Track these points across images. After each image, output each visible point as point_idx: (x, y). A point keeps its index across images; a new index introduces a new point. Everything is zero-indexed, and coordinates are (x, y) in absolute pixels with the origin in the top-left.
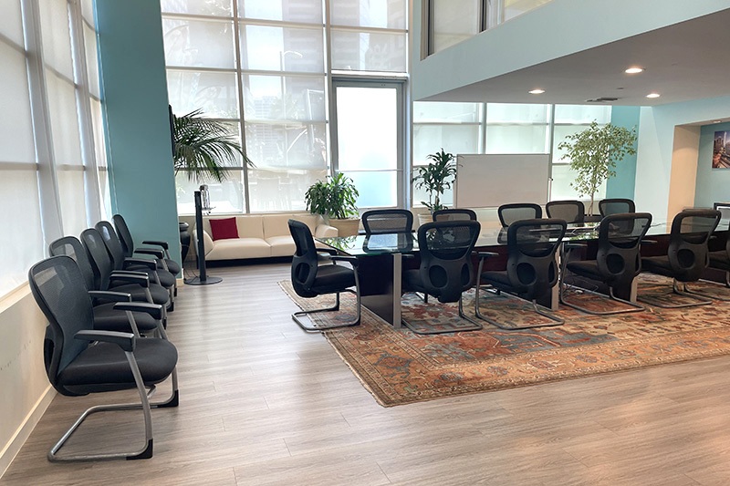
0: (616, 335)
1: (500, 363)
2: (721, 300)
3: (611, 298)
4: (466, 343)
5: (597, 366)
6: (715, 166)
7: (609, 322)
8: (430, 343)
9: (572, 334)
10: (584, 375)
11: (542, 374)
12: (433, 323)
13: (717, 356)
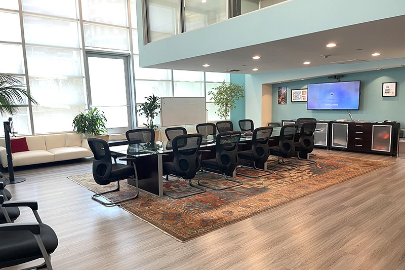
0: (268, 187)
1: (227, 209)
2: (300, 165)
3: (255, 169)
4: (203, 200)
5: (270, 204)
6: (279, 103)
7: (261, 180)
8: (185, 203)
9: (249, 189)
10: (268, 209)
11: (249, 211)
12: (179, 192)
13: (314, 192)
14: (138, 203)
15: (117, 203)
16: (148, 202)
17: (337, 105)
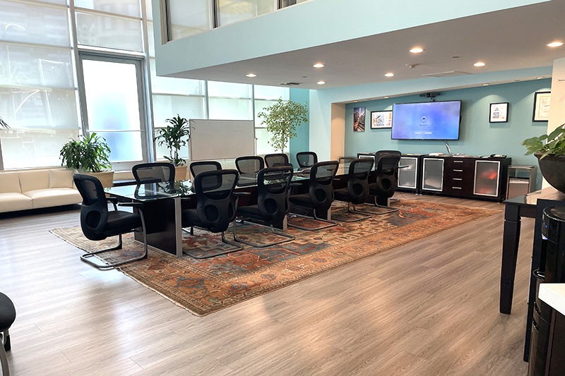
0: (329, 243)
1: (268, 271)
2: (376, 214)
3: (315, 219)
4: (238, 260)
5: (327, 264)
6: (355, 130)
7: (321, 234)
8: (211, 265)
9: (303, 245)
10: (323, 271)
11: (297, 274)
12: (206, 250)
13: (389, 249)
14: (146, 265)
15: (116, 266)
16: (159, 264)
17: (431, 133)
